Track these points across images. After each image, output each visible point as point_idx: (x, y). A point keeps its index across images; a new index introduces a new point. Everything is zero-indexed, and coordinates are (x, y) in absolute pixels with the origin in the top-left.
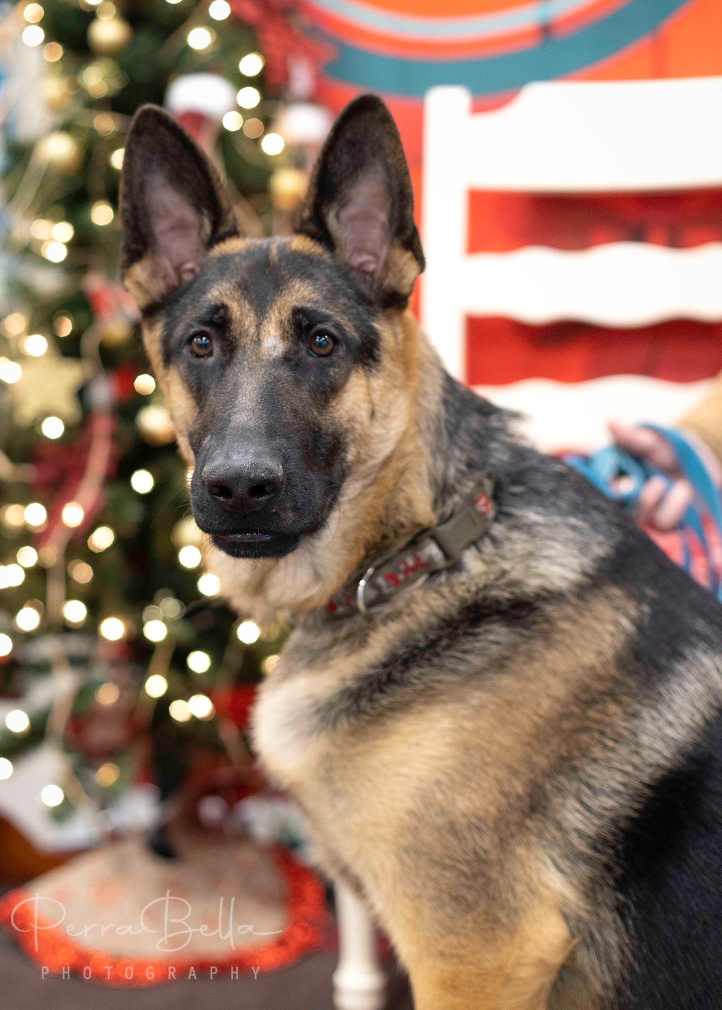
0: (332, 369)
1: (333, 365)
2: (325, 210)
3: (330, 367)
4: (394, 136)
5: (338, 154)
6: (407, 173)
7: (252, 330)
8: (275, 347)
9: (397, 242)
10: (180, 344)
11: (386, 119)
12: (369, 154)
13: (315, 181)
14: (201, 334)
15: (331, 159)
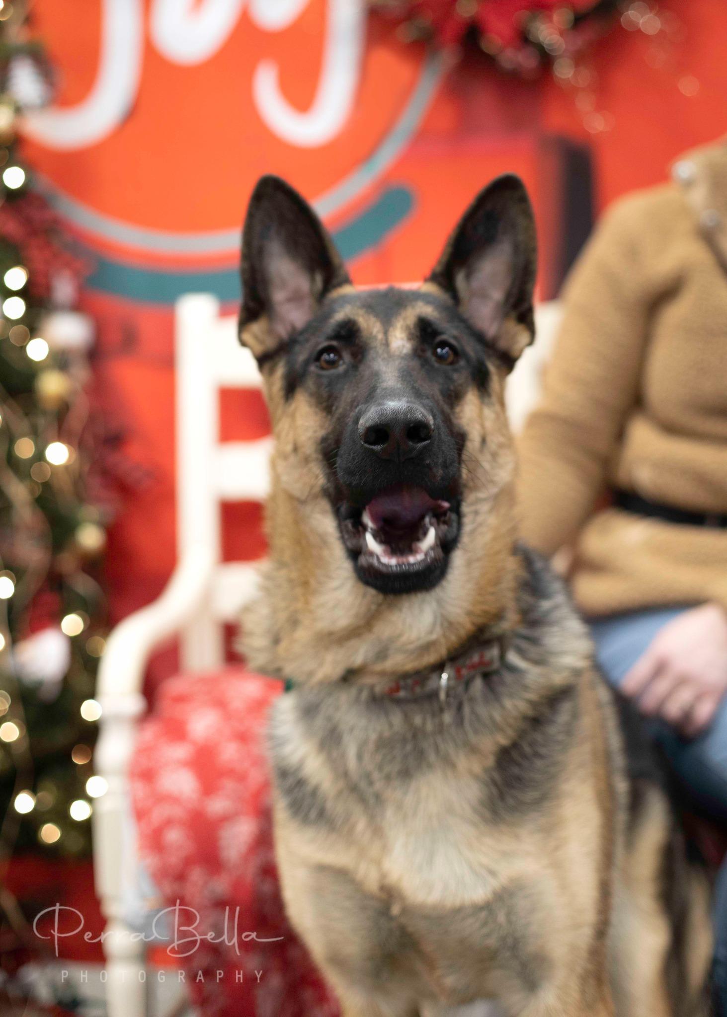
7: (380, 336)
8: (404, 346)
9: (513, 314)
10: (307, 363)
14: (329, 350)
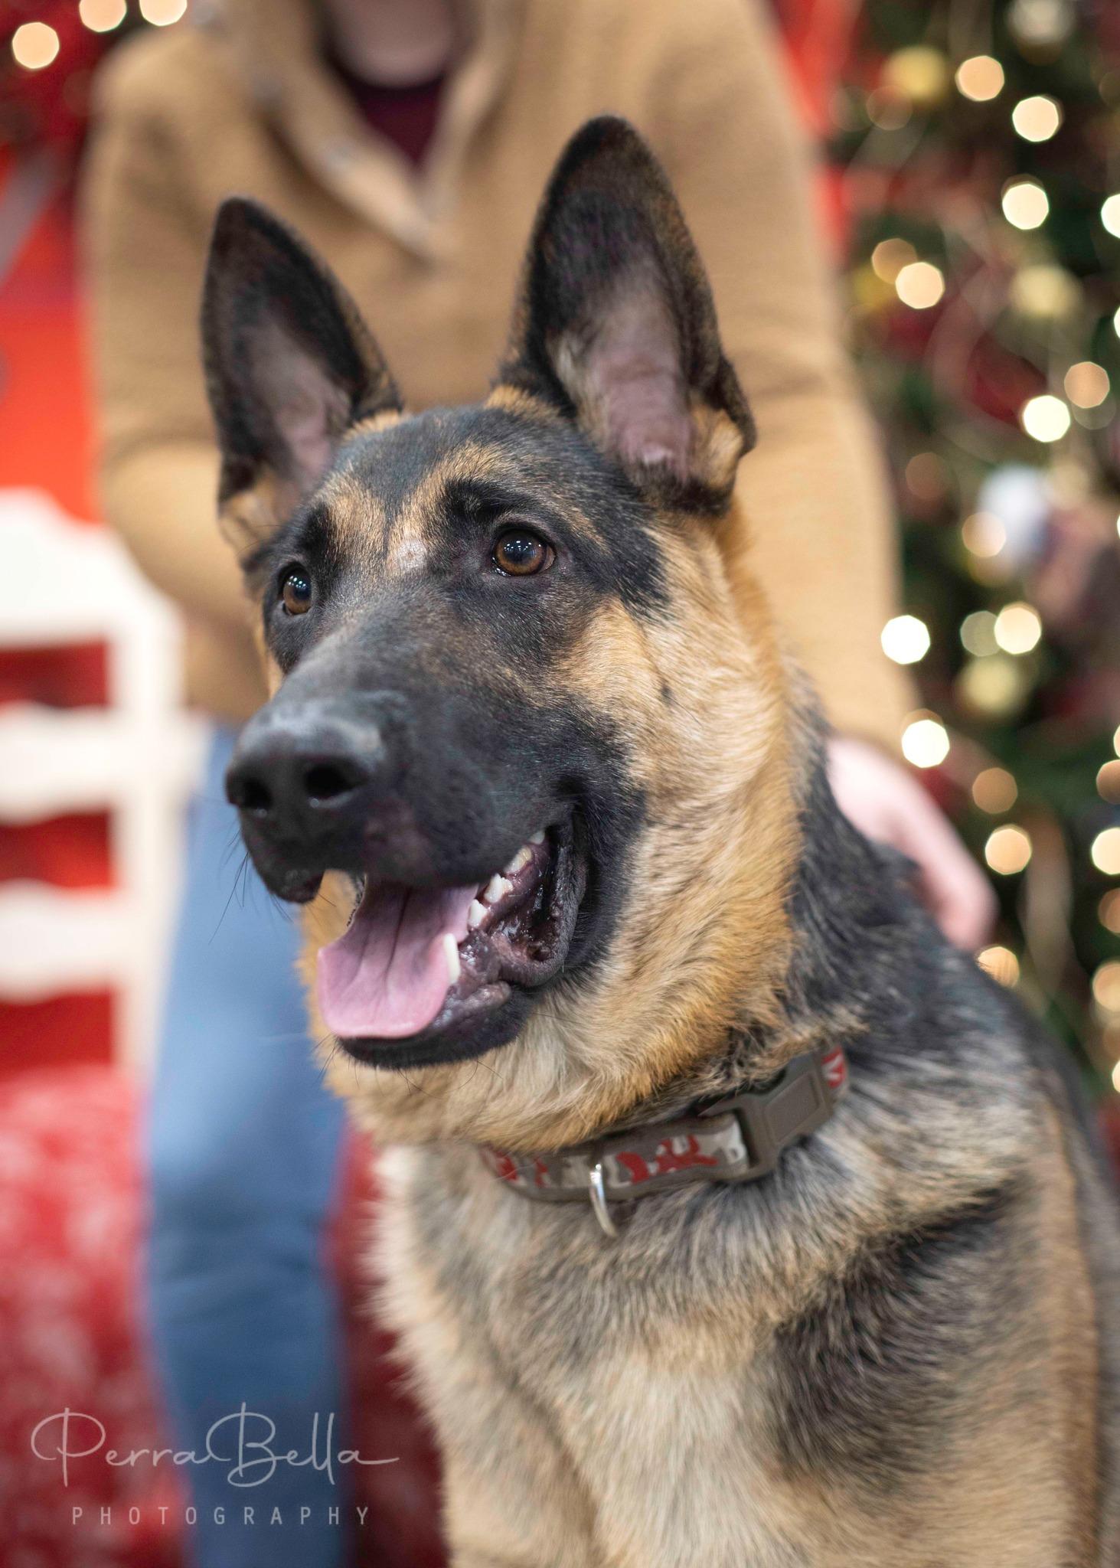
0: (545, 596)
1: (544, 587)
2: (549, 346)
3: (541, 592)
4: (659, 187)
5: (564, 238)
6: (691, 254)
7: (374, 536)
8: (412, 554)
9: (696, 396)
11: (642, 159)
12: (625, 237)
13: (524, 293)
14: (295, 570)
15: (551, 249)
